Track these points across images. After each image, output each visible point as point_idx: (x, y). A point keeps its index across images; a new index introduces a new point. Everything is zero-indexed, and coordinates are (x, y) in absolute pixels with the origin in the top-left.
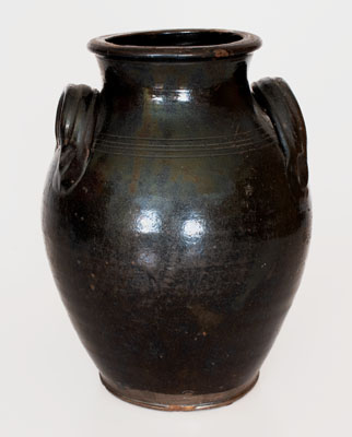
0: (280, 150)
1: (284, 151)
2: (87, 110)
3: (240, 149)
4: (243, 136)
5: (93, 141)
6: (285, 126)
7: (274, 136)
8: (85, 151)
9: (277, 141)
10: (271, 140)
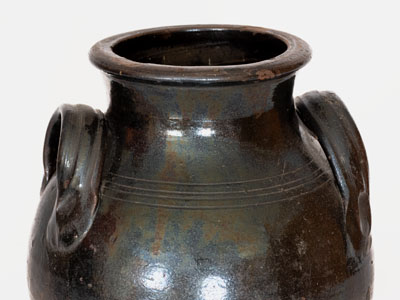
0: (336, 190)
1: (341, 191)
2: (92, 143)
3: (289, 194)
4: (293, 176)
5: (101, 184)
6: (343, 159)
7: (329, 171)
8: (91, 197)
9: (332, 177)
10: (325, 178)
